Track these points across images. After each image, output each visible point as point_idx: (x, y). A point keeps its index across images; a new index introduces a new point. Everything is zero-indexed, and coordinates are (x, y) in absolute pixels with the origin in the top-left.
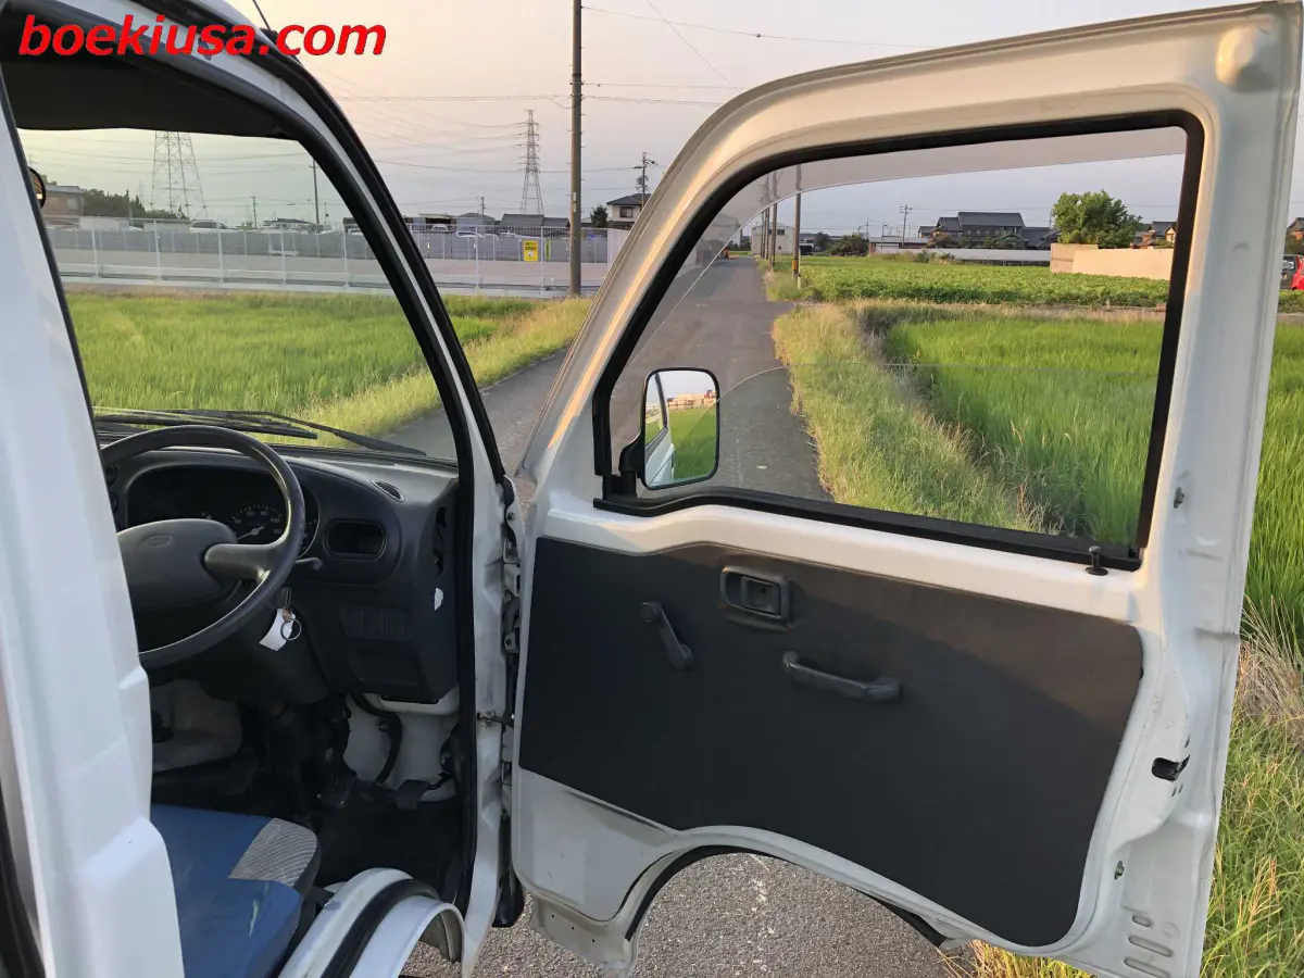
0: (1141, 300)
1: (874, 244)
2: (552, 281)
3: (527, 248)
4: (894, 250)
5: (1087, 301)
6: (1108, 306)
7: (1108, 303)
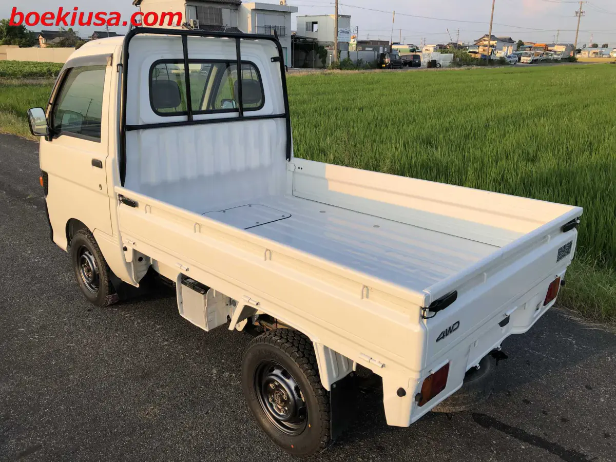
7: (53, 75)
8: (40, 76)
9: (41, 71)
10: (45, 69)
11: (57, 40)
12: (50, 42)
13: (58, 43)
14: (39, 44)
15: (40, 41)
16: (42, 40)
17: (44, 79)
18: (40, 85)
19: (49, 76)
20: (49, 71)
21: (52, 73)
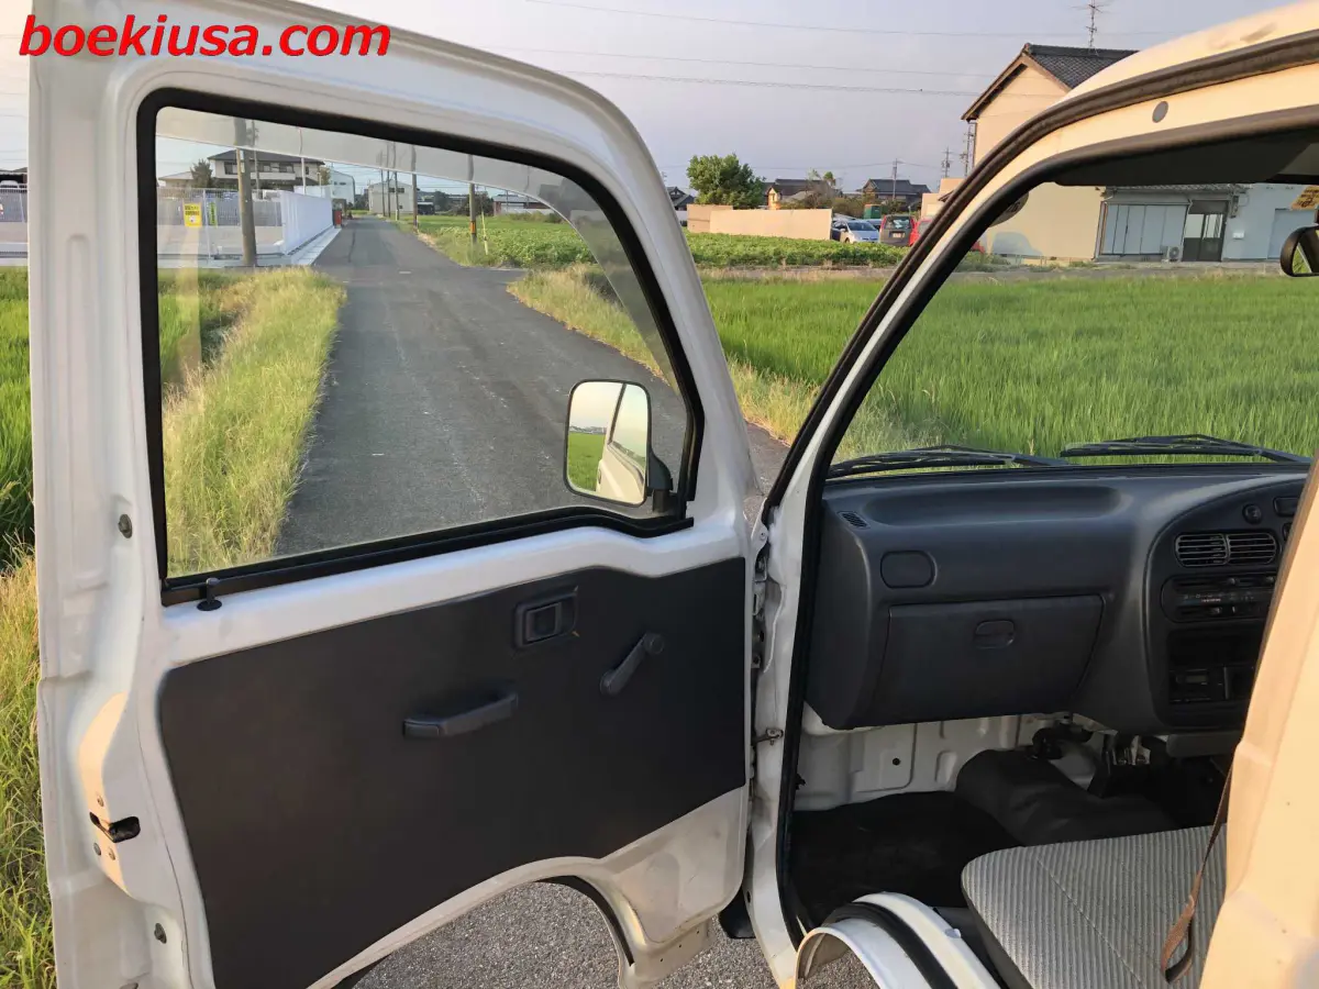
0: (808, 260)
1: (499, 203)
2: (220, 249)
3: (189, 213)
4: (520, 211)
5: (763, 261)
6: (784, 266)
7: (784, 262)
8: (760, 263)
9: (763, 253)
10: (771, 250)
11: (801, 196)
12: (788, 200)
13: (800, 202)
14: (767, 204)
15: (771, 197)
16: (774, 197)
17: (766, 269)
18: (758, 282)
19: (775, 264)
20: (777, 253)
21: (781, 258)
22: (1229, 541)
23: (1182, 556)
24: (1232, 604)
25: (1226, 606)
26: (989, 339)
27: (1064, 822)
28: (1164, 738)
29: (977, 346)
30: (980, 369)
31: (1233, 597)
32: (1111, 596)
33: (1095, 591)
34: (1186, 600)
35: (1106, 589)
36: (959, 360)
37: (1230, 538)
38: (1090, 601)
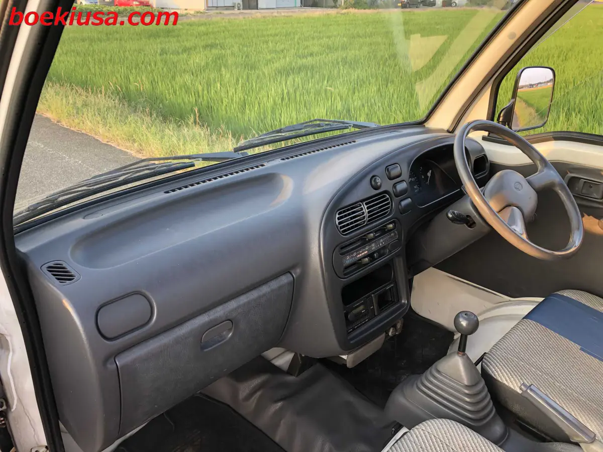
22: (366, 207)
23: (341, 228)
24: (374, 253)
25: (371, 256)
26: (163, 52)
27: (279, 404)
28: (345, 357)
29: (158, 58)
30: (163, 69)
31: (373, 247)
32: (298, 271)
33: (287, 271)
34: (348, 260)
35: (294, 267)
36: (150, 65)
37: (366, 204)
38: (285, 279)
